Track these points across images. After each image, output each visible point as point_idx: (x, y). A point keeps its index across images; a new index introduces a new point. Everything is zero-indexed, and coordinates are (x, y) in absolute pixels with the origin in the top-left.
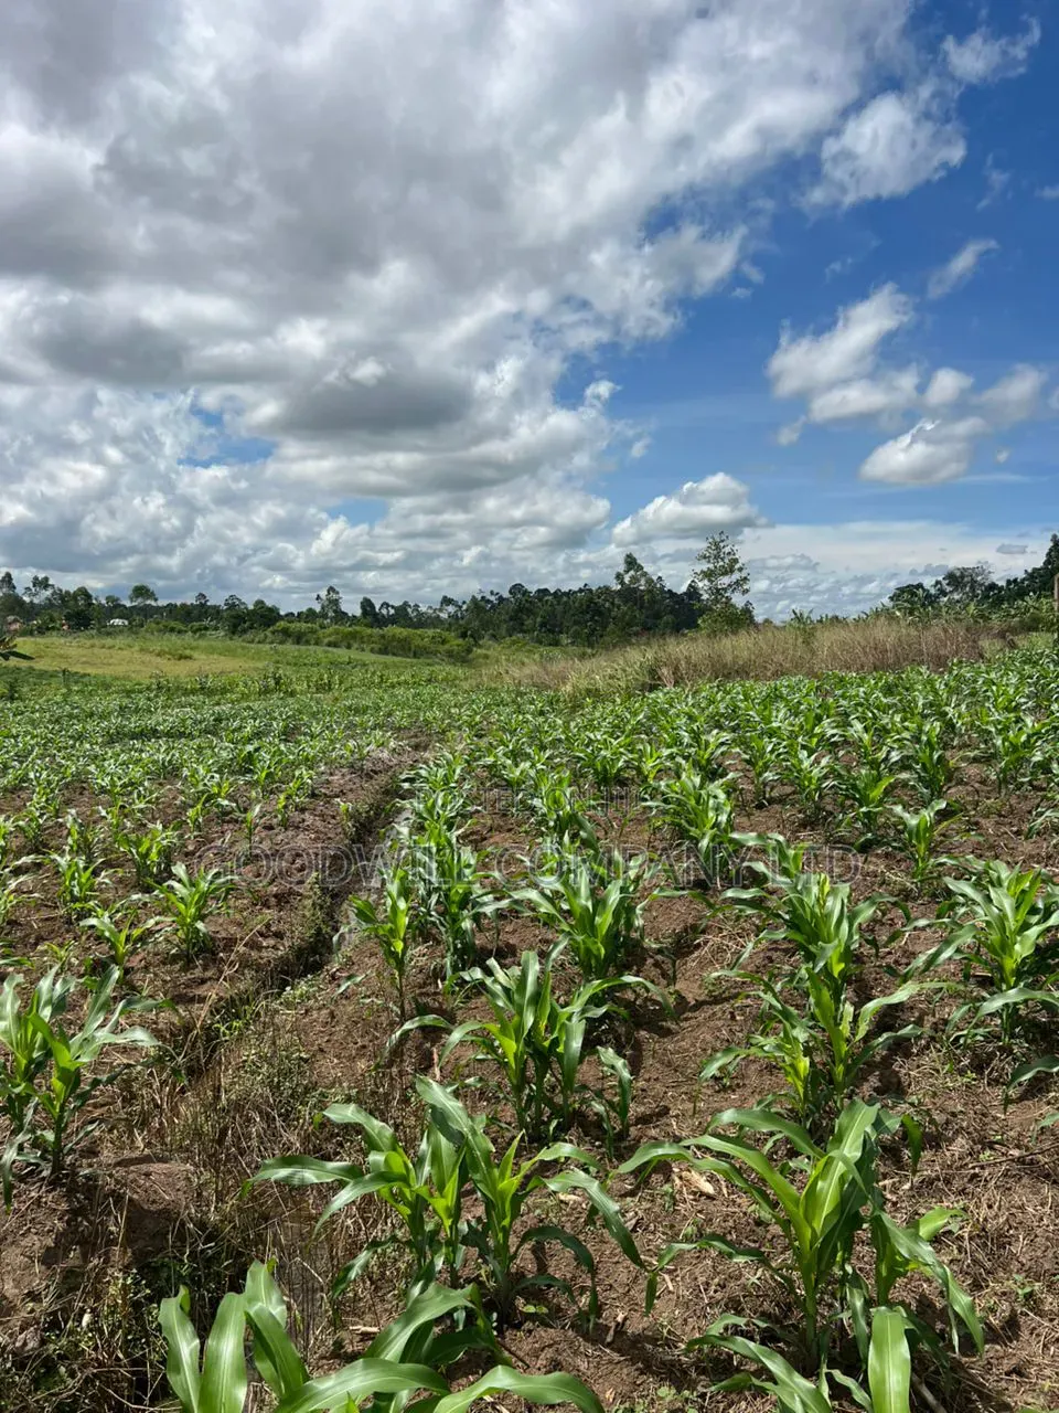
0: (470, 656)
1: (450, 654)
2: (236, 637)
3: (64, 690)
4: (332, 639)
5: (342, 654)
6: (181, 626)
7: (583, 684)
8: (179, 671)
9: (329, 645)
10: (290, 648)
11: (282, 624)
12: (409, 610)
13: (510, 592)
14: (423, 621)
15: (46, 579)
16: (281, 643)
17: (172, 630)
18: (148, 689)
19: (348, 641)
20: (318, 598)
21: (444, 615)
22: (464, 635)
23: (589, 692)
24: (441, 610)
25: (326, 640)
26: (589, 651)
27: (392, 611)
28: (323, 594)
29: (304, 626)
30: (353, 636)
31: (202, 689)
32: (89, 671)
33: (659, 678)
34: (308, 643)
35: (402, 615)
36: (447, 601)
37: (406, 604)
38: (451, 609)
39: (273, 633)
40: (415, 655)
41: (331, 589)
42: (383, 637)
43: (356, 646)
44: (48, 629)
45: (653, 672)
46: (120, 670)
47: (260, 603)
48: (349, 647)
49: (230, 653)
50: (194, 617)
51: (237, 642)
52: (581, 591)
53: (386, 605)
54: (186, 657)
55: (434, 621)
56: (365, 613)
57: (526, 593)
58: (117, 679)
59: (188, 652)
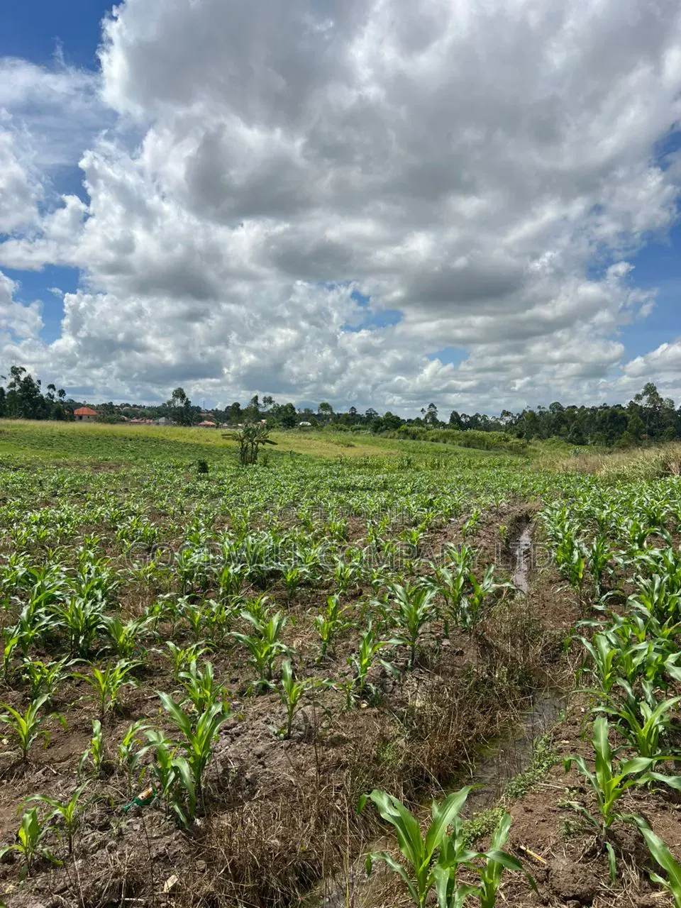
0: (525, 450)
1: (510, 448)
2: (376, 434)
3: (292, 463)
4: (435, 437)
5: (441, 446)
6: (345, 427)
7: (615, 471)
8: (350, 453)
9: (433, 440)
10: (409, 442)
11: (404, 427)
12: (479, 419)
13: (550, 408)
14: (488, 427)
15: (270, 398)
16: (404, 438)
17: (341, 429)
18: (335, 463)
19: (445, 438)
20: (423, 410)
21: (503, 423)
22: (520, 436)
23: (619, 476)
24: (501, 419)
25: (431, 438)
26: (608, 449)
27: (468, 419)
28: (426, 407)
29: (416, 428)
30: (447, 435)
31: (366, 464)
32: (300, 452)
33: (669, 469)
34: (419, 439)
35: (474, 422)
36: (506, 413)
37: (477, 415)
38: (508, 419)
39: (399, 432)
40: (488, 448)
41: (432, 405)
42: (467, 436)
43: (449, 441)
44: (272, 427)
45: (664, 465)
46: (317, 452)
47: (389, 414)
48: (445, 442)
49: (374, 443)
50: (352, 421)
51: (378, 438)
52: (601, 408)
53: (465, 416)
54: (352, 446)
55: (497, 427)
56: (452, 420)
57: (561, 408)
58: (316, 457)
59: (352, 443)
